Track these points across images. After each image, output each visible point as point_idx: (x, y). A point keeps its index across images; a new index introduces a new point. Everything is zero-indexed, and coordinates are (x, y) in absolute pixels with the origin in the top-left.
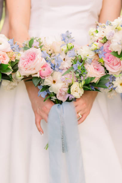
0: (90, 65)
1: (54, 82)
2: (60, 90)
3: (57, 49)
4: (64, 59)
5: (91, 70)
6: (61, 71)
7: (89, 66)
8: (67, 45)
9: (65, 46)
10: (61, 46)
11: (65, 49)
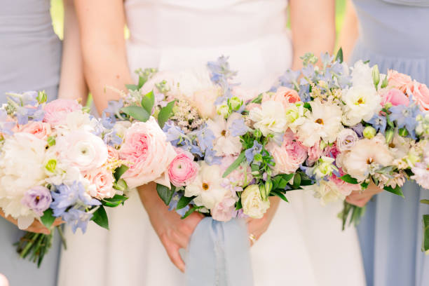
0: (280, 146)
1: (206, 187)
2: (221, 205)
3: (207, 109)
4: (224, 133)
5: (282, 160)
6: (218, 160)
7: (278, 149)
8: (228, 101)
9: (225, 103)
10: (216, 103)
11: (225, 111)
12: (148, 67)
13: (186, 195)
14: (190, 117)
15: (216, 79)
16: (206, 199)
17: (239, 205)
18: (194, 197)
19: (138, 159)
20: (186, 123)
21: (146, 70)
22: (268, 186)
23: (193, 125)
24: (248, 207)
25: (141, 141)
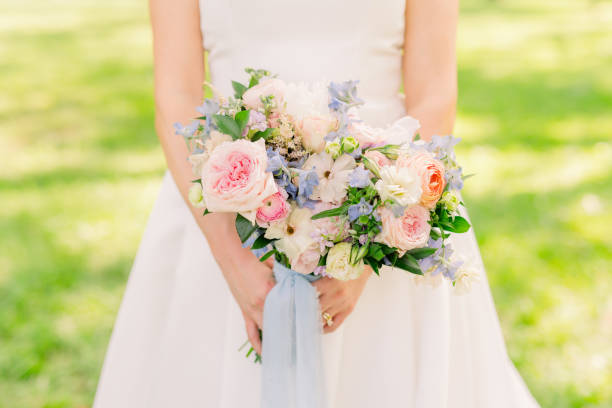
0: (397, 217)
1: (290, 231)
4: (327, 174)
5: (391, 231)
6: (311, 203)
7: (393, 219)
8: (342, 140)
9: (337, 141)
10: (326, 138)
11: (335, 151)
12: (263, 68)
13: (266, 236)
14: (291, 145)
15: (334, 106)
16: (287, 245)
17: (323, 261)
18: (275, 239)
19: (233, 183)
20: (285, 151)
21: (259, 71)
22: (363, 251)
23: (293, 155)
24: (332, 267)
25: (241, 163)
